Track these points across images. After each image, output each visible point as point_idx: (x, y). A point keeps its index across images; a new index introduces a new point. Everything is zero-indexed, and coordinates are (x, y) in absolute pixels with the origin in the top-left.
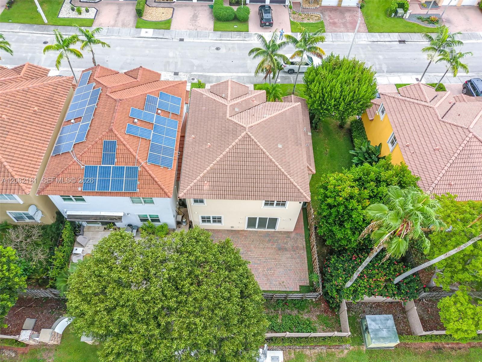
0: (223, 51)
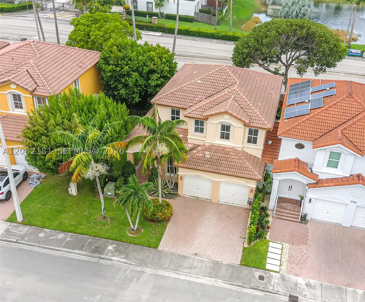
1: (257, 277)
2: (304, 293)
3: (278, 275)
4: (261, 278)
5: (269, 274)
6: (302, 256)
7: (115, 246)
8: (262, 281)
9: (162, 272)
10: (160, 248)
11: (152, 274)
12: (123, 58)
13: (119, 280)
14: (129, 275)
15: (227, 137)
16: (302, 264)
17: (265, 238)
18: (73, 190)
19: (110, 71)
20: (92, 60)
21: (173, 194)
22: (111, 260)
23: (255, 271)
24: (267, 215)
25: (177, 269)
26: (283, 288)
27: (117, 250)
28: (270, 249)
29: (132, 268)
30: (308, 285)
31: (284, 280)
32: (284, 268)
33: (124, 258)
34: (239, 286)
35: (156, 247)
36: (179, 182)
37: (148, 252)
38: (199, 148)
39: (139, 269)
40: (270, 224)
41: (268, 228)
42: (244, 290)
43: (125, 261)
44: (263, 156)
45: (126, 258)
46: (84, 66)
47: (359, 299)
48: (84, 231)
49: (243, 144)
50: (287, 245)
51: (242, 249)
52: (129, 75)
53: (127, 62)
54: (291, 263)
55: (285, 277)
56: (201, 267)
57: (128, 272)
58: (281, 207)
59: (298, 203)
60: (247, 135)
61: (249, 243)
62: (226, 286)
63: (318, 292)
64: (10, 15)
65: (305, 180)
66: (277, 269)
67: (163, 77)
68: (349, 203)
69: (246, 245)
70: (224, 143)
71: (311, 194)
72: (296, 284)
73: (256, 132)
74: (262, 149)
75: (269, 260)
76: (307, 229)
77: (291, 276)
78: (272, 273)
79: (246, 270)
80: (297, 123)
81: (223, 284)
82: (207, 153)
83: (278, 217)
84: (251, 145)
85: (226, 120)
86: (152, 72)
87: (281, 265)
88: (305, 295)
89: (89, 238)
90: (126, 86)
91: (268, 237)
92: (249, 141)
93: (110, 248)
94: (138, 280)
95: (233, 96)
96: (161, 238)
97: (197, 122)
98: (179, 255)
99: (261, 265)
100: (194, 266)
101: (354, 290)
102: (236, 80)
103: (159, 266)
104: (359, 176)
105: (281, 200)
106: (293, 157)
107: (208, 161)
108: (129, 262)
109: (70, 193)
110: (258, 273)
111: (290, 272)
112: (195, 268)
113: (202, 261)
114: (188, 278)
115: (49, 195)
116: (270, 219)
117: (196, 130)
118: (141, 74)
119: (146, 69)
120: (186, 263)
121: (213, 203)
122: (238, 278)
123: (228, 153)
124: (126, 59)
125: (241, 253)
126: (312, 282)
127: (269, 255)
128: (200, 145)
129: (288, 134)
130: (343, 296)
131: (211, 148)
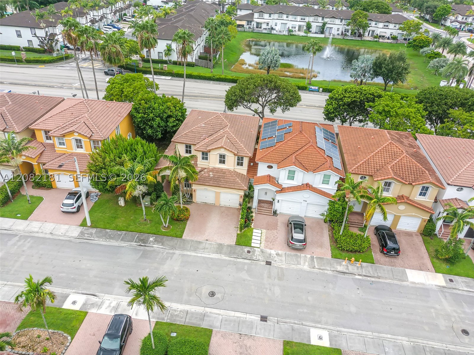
0: (206, 290)
1: (246, 252)
2: (275, 259)
3: (259, 250)
4: (249, 252)
5: (253, 249)
6: (274, 237)
7: (154, 238)
8: (249, 254)
9: (186, 253)
10: (183, 237)
11: (180, 254)
12: (149, 108)
13: (159, 259)
14: (165, 256)
15: (223, 162)
16: (274, 242)
17: (251, 227)
18: (122, 202)
19: (140, 118)
20: (126, 110)
21: (189, 202)
22: (153, 247)
23: (245, 248)
24: (252, 212)
25: (195, 250)
26: (262, 257)
27: (156, 240)
28: (254, 234)
29: (167, 251)
30: (278, 254)
31: (263, 252)
32: (262, 245)
33: (161, 245)
34: (235, 258)
35: (181, 237)
36: (193, 193)
37: (176, 241)
38: (206, 170)
39: (171, 251)
40: (253, 218)
41: (253, 220)
42: (238, 260)
43: (162, 247)
44: (247, 174)
45: (163, 245)
46: (122, 115)
47: (308, 261)
48: (133, 230)
49: (234, 166)
50: (265, 230)
51: (236, 235)
52: (153, 120)
53: (152, 111)
54: (267, 242)
55: (263, 251)
56: (211, 248)
57: (164, 254)
58: (261, 207)
59: (271, 203)
60: (236, 161)
61: (241, 231)
62: (227, 258)
63: (284, 259)
64: (51, 65)
65: (275, 189)
66: (258, 246)
67: (177, 120)
68: (302, 201)
69: (239, 232)
70: (222, 166)
71: (278, 197)
72: (270, 254)
73: (242, 158)
74: (247, 169)
75: (253, 241)
76: (277, 220)
77: (267, 250)
78: (255, 248)
79: (239, 248)
80: (267, 153)
81: (225, 257)
82: (211, 173)
83: (259, 213)
84: (239, 167)
85: (222, 152)
86: (170, 116)
87: (261, 243)
88: (275, 261)
89: (137, 234)
90: (151, 127)
91: (252, 227)
92: (238, 164)
93: (151, 239)
94: (171, 258)
95: (226, 136)
96: (184, 231)
97: (203, 153)
98: (196, 241)
99: (248, 243)
100: (206, 247)
101: (305, 256)
102: (228, 123)
103: (184, 249)
104: (307, 184)
105: (260, 202)
106: (267, 174)
107: (211, 179)
108: (164, 248)
109: (120, 205)
110: (246, 249)
111: (266, 247)
112: (207, 248)
113: (211, 244)
114: (203, 255)
115: (105, 207)
116: (254, 214)
117: (203, 158)
118: (162, 119)
119: (165, 115)
120: (201, 246)
121: (216, 206)
122: (234, 253)
123: (224, 173)
124: (151, 109)
125: (236, 237)
126: (280, 252)
127: (253, 237)
128: (206, 168)
129: (262, 160)
130: (298, 260)
131: (213, 170)
